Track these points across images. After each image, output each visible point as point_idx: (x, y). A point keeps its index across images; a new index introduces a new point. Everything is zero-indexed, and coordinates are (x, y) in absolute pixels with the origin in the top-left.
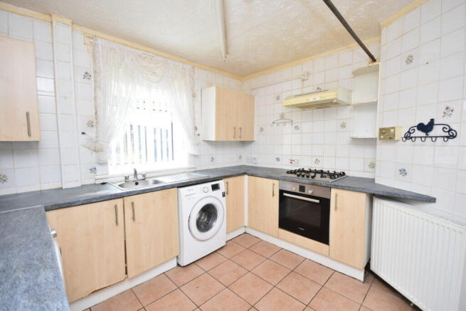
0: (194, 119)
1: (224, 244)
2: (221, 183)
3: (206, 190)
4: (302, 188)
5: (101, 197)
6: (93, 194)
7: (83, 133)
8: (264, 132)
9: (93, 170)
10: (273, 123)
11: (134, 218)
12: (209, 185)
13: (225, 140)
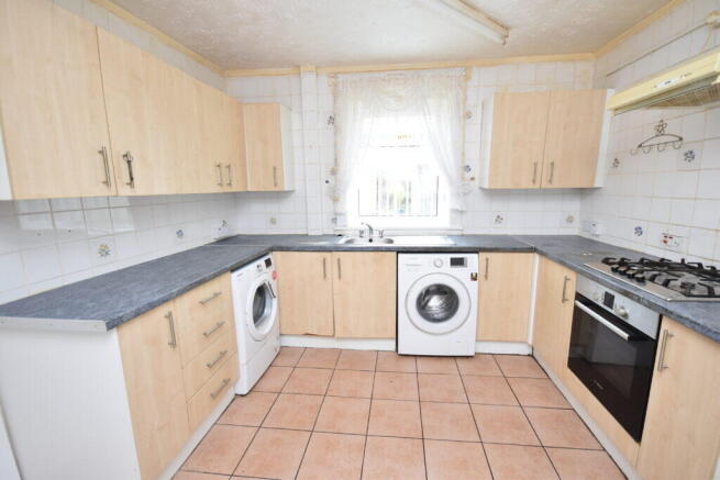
0: (463, 154)
1: (472, 354)
2: (472, 259)
3: (438, 263)
4: (609, 300)
5: (312, 247)
6: (316, 244)
7: (327, 182)
8: (619, 168)
9: (334, 220)
10: (640, 146)
11: (340, 277)
12: (447, 257)
13: (510, 186)
